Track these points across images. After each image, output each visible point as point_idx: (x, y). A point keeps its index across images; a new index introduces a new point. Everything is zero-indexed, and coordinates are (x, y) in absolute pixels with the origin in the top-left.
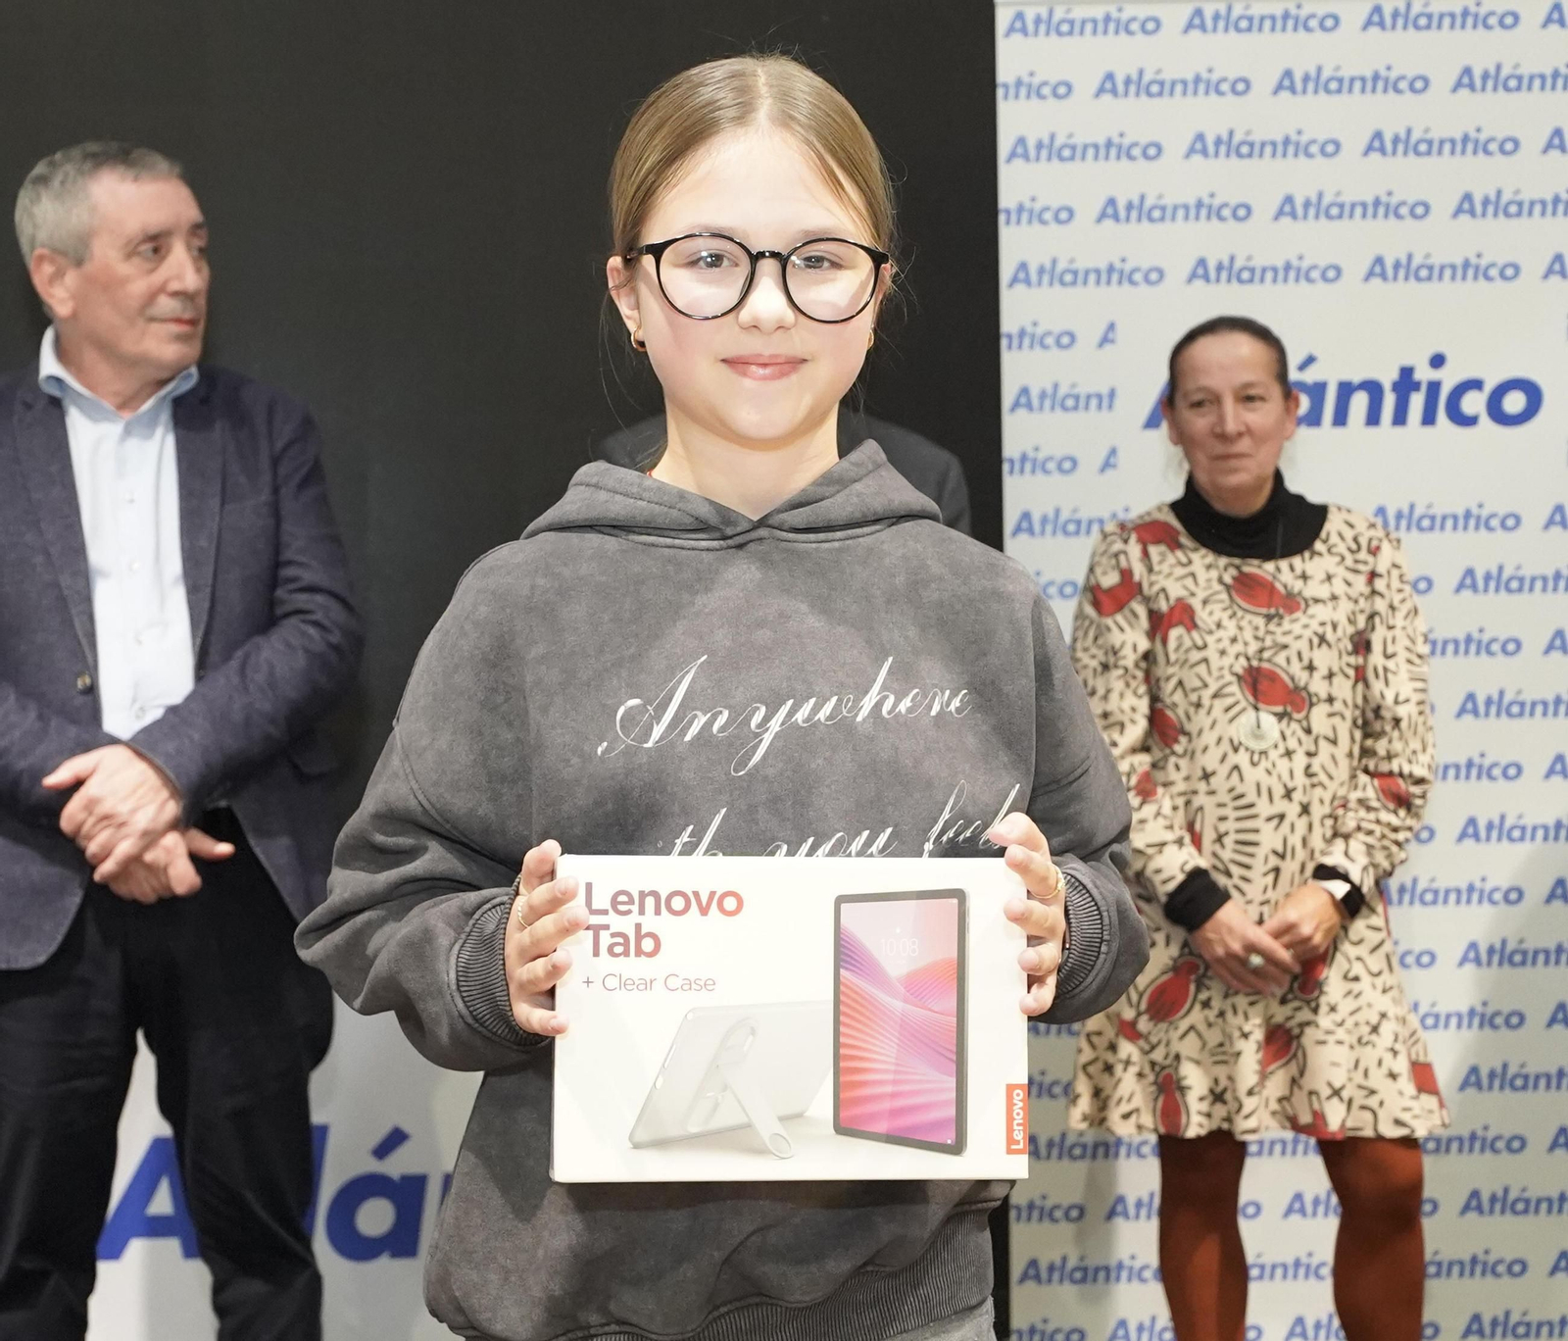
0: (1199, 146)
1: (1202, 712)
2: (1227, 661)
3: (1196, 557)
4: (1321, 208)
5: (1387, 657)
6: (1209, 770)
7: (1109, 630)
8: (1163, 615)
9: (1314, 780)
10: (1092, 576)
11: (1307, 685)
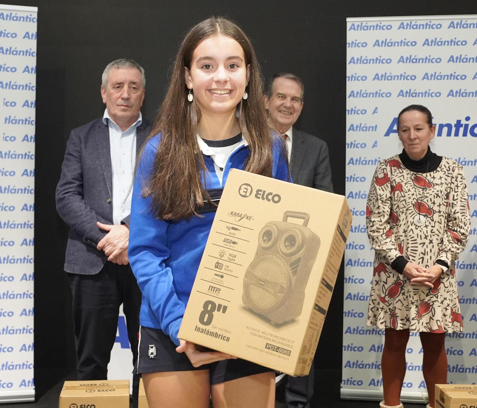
0: (401, 60)
1: (404, 214)
2: (411, 200)
3: (404, 171)
4: (435, 77)
5: (454, 200)
6: (405, 230)
7: (380, 190)
8: (394, 187)
9: (434, 234)
10: (376, 174)
11: (433, 207)
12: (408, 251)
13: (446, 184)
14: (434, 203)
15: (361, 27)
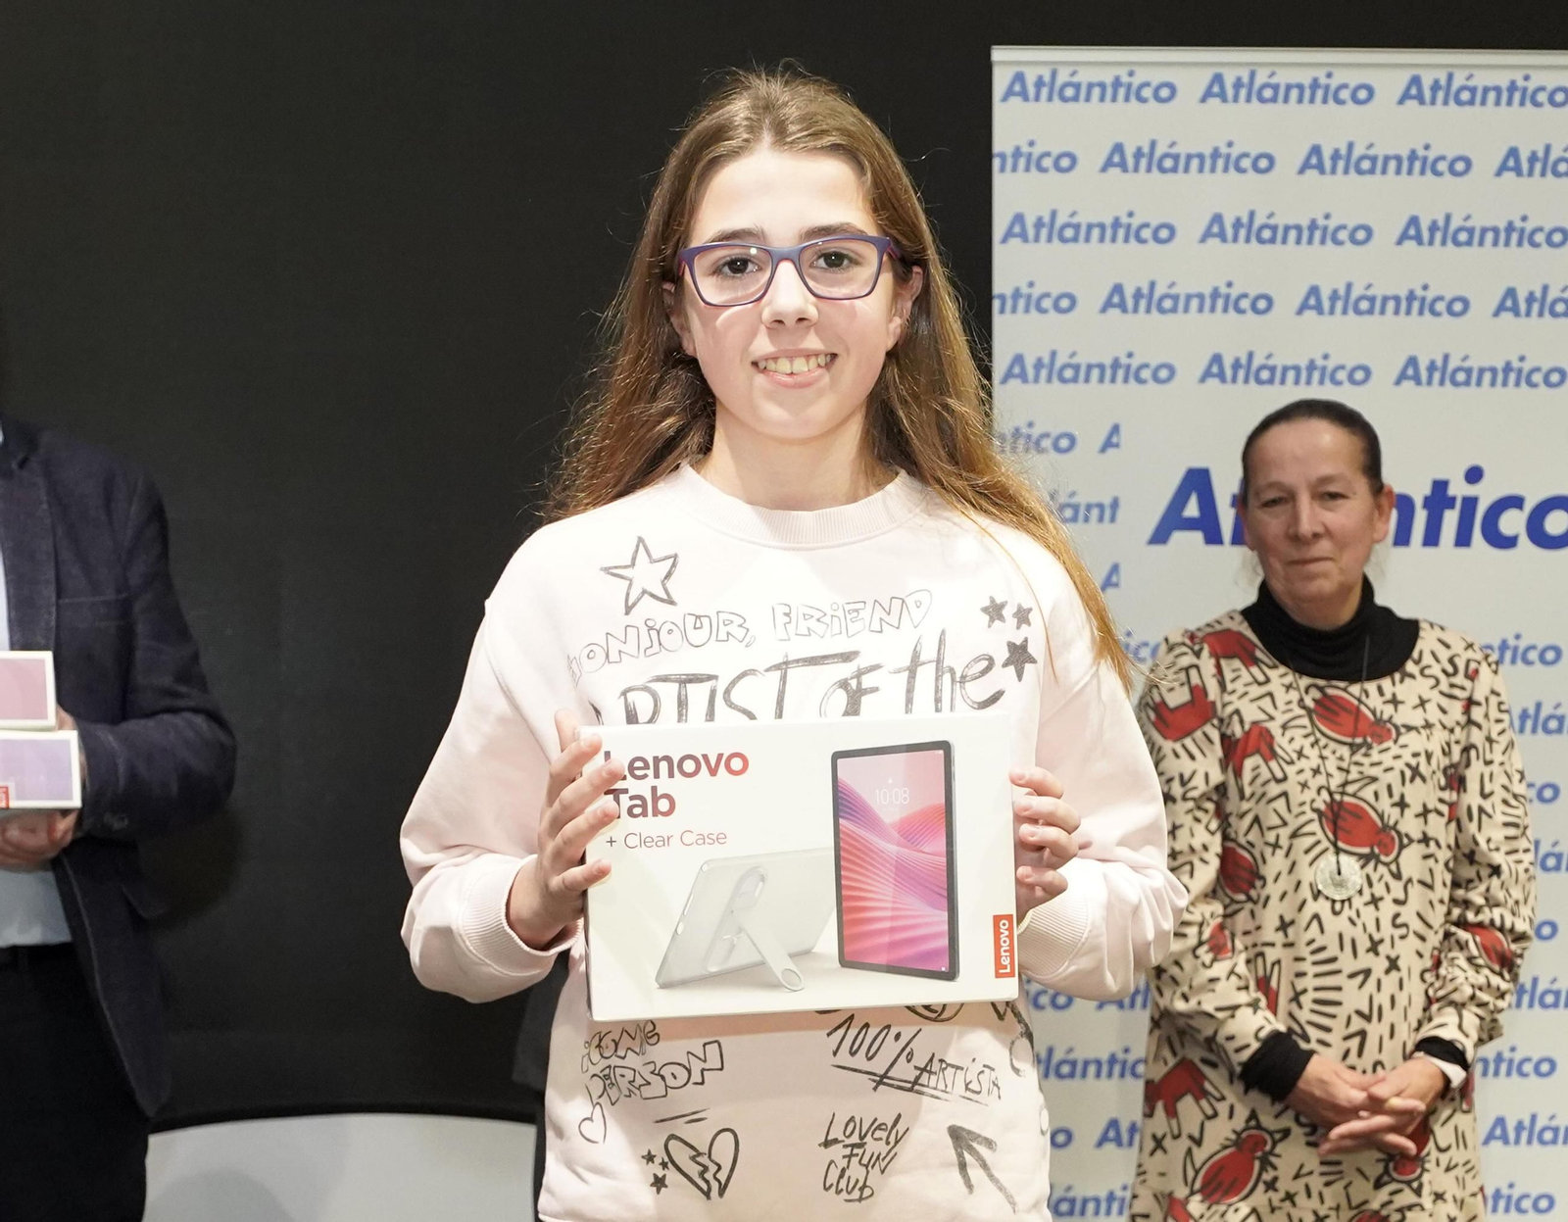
1: (1280, 853)
2: (1308, 796)
3: (1273, 674)
5: (1484, 796)
6: (1287, 919)
7: (1177, 756)
8: (1238, 740)
9: (1403, 931)
10: (1155, 691)
11: (1396, 823)
12: (1300, 1006)
13: (1444, 727)
14: (1402, 804)
15: (1051, 89)
